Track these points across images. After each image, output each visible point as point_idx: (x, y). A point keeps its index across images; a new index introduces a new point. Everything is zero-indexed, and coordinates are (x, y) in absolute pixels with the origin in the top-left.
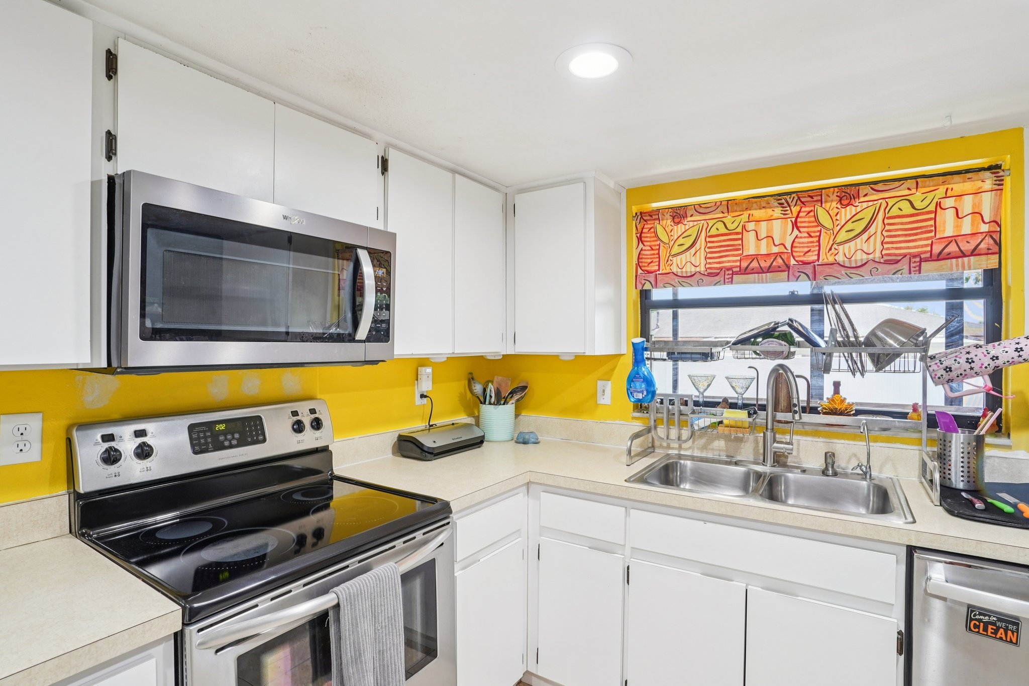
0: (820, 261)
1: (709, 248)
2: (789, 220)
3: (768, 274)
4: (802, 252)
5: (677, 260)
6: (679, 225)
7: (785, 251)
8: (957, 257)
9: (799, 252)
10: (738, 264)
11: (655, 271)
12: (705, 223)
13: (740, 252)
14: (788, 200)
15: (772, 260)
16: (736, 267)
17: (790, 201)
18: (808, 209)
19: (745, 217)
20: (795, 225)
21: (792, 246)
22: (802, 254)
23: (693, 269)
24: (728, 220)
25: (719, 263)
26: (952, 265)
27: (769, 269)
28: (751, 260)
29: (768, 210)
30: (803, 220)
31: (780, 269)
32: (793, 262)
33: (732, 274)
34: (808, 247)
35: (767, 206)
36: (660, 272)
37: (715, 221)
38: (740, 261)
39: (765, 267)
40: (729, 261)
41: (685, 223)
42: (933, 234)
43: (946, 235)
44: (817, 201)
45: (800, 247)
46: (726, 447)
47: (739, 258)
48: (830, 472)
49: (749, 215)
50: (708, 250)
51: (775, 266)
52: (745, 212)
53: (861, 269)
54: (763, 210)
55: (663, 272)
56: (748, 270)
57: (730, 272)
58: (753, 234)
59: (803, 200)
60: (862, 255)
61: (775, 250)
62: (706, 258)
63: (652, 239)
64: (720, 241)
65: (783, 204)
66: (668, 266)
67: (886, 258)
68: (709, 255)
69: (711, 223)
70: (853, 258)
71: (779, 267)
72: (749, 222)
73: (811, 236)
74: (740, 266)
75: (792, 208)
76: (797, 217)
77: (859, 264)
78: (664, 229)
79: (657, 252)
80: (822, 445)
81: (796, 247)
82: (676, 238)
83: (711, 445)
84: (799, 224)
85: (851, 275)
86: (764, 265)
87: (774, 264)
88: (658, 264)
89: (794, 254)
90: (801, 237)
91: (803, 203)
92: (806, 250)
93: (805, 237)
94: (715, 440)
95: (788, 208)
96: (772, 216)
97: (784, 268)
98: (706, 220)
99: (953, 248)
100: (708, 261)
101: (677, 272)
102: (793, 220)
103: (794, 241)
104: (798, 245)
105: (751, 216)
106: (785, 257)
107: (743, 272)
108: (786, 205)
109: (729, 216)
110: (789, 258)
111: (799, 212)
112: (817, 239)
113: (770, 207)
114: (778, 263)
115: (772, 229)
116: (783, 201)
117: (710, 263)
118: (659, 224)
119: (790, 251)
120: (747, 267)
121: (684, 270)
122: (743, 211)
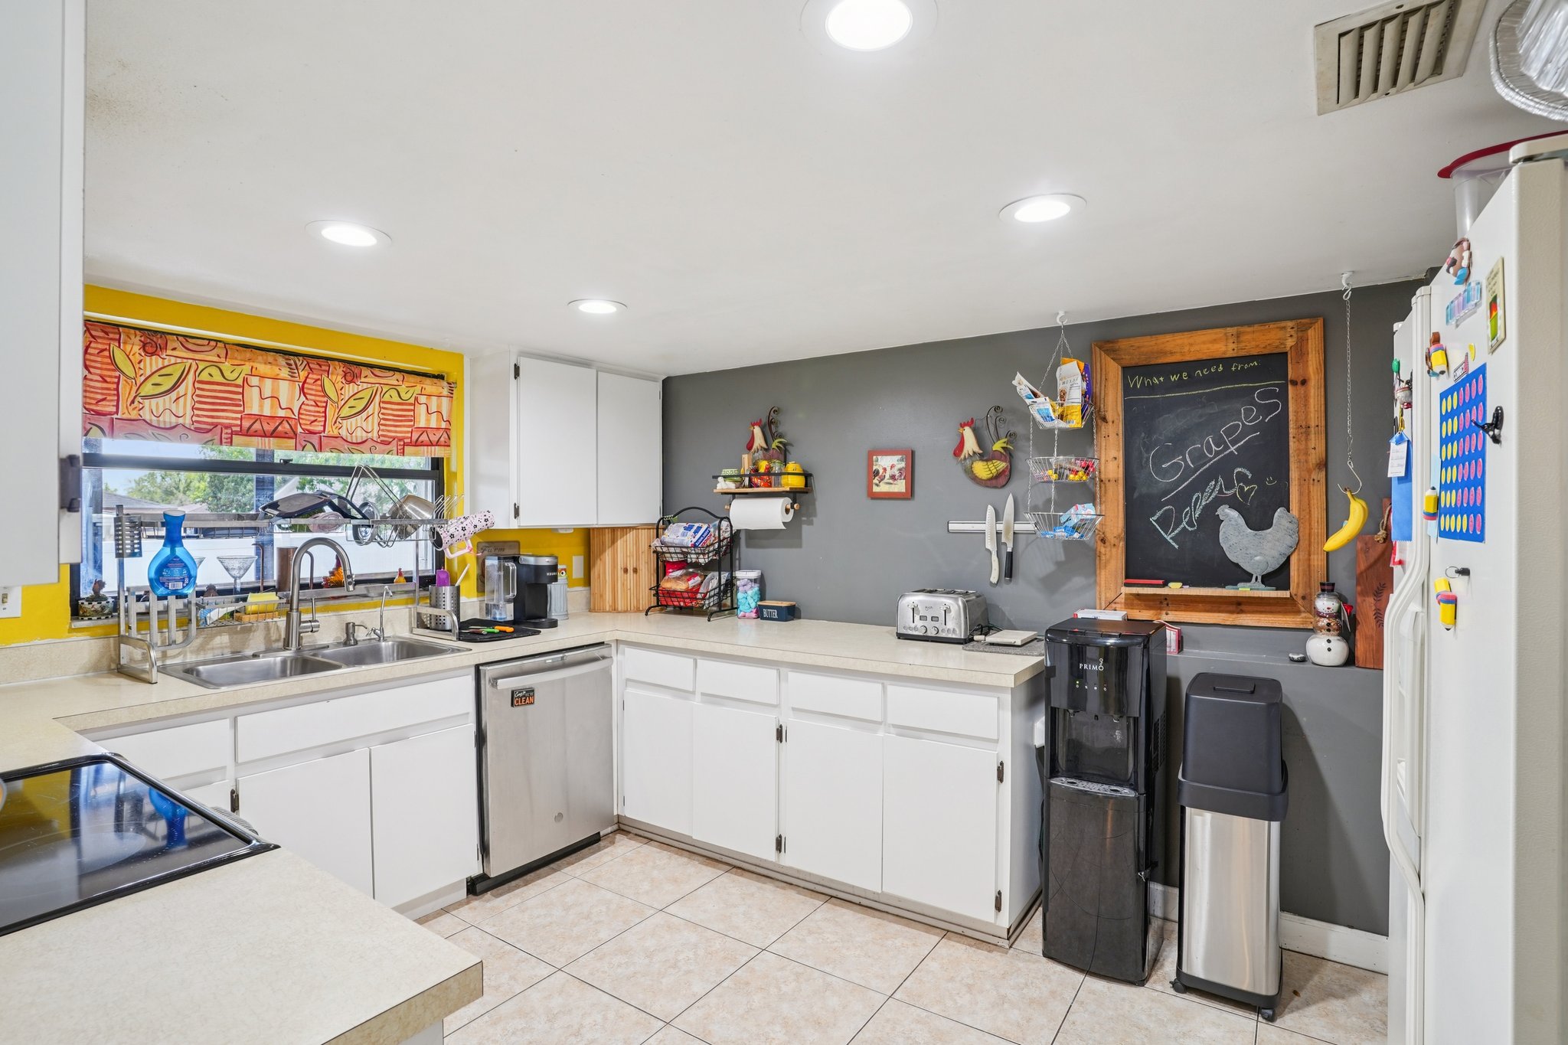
0: (326, 434)
1: (198, 396)
2: (297, 383)
3: (271, 439)
4: (309, 420)
5: (150, 404)
6: (154, 357)
7: (293, 417)
8: (428, 446)
9: (306, 419)
10: (239, 422)
11: (110, 414)
12: (194, 363)
13: (241, 409)
14: (297, 362)
15: (278, 424)
16: (236, 425)
17: (299, 363)
18: (315, 377)
19: (246, 369)
20: (302, 389)
21: (299, 413)
22: (309, 423)
23: (174, 420)
24: (226, 367)
25: (212, 417)
26: (424, 451)
27: (272, 433)
28: (254, 420)
29: (274, 367)
30: (310, 387)
31: (287, 436)
32: (300, 430)
33: (232, 434)
34: (314, 416)
35: (274, 362)
36: (119, 417)
37: (208, 364)
38: (241, 419)
39: (268, 431)
40: (227, 418)
41: (164, 356)
42: (412, 423)
43: (420, 426)
44: (324, 371)
45: (306, 415)
46: (230, 642)
47: (239, 416)
48: (352, 642)
49: (252, 367)
50: (196, 399)
51: (280, 432)
52: (247, 363)
53: (361, 446)
54: (269, 366)
55: (124, 417)
56: (250, 432)
57: (229, 431)
58: (256, 390)
59: (311, 366)
60: (362, 433)
61: (282, 413)
62: (193, 408)
63: (105, 366)
64: (215, 391)
65: (291, 365)
66: (134, 409)
67: (382, 438)
68: (197, 406)
69: (202, 366)
70: (354, 434)
71: (286, 433)
72: (251, 375)
73: (317, 406)
74: (241, 426)
75: (300, 371)
76: (305, 382)
77: (359, 441)
78: (128, 356)
79: (115, 386)
80: (334, 618)
81: (302, 414)
82: (148, 373)
83: (211, 643)
84: (305, 390)
85: (353, 451)
86: (269, 428)
87: (280, 428)
88: (115, 404)
89: (301, 421)
90: (308, 405)
91: (311, 369)
92: (313, 419)
93: (312, 405)
94: (217, 636)
95: (296, 371)
96: (278, 375)
97: (292, 434)
98: (196, 360)
99: (424, 438)
100: (196, 412)
101: (151, 420)
102: (301, 384)
103: (300, 408)
104: (304, 412)
105: (253, 370)
106: (292, 423)
107: (244, 432)
108: (294, 366)
109: (227, 363)
110: (296, 425)
111: (307, 377)
112: (323, 409)
113: (277, 365)
114: (285, 428)
115: (278, 390)
116: (292, 362)
117: (198, 416)
118: (119, 347)
119: (297, 418)
120: (249, 428)
121: (161, 419)
122: (245, 361)
